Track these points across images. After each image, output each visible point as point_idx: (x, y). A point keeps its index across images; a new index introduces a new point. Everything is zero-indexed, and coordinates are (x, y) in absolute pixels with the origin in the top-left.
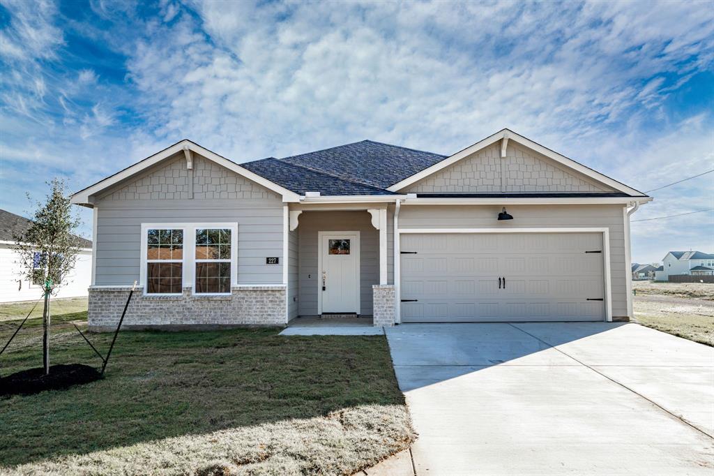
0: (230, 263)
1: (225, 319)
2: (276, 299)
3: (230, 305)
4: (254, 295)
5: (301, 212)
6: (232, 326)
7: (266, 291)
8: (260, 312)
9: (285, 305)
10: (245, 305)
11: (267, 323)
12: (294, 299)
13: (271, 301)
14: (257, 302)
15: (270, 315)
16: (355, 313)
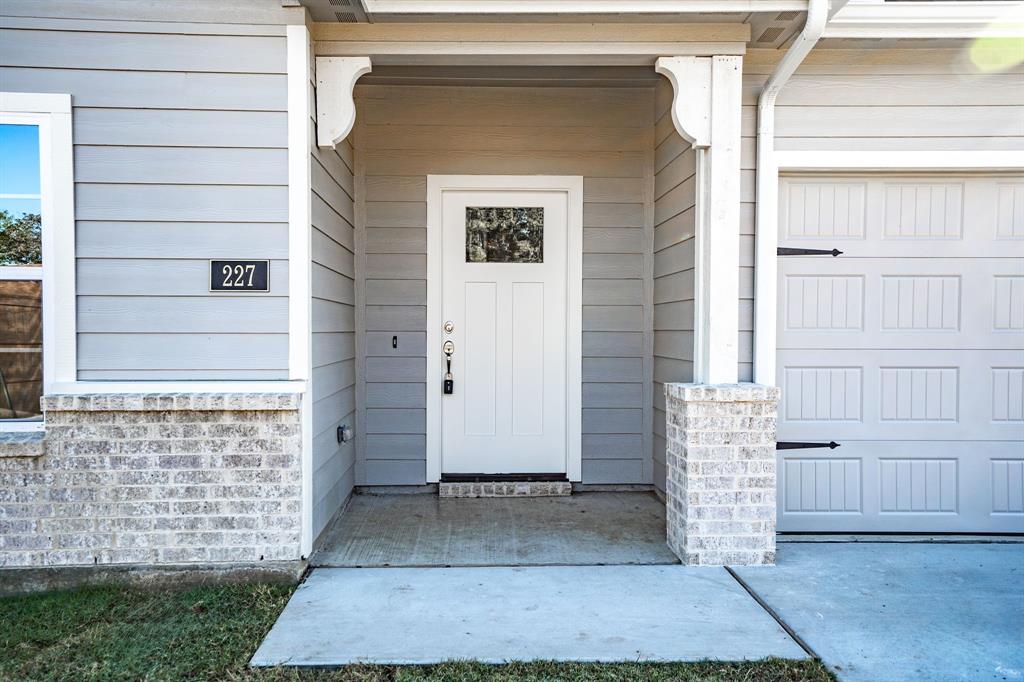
0: (39, 282)
1: (15, 543)
2: (258, 451)
3: (39, 479)
4: (154, 430)
5: (364, 64)
6: (50, 573)
7: (207, 414)
8: (185, 508)
9: (297, 476)
10: (111, 477)
11: (215, 561)
12: (340, 431)
13: (235, 460)
14: (168, 462)
15: (228, 523)
16: (562, 477)
